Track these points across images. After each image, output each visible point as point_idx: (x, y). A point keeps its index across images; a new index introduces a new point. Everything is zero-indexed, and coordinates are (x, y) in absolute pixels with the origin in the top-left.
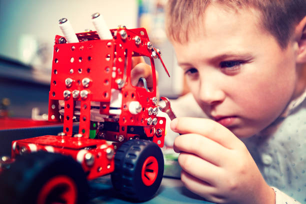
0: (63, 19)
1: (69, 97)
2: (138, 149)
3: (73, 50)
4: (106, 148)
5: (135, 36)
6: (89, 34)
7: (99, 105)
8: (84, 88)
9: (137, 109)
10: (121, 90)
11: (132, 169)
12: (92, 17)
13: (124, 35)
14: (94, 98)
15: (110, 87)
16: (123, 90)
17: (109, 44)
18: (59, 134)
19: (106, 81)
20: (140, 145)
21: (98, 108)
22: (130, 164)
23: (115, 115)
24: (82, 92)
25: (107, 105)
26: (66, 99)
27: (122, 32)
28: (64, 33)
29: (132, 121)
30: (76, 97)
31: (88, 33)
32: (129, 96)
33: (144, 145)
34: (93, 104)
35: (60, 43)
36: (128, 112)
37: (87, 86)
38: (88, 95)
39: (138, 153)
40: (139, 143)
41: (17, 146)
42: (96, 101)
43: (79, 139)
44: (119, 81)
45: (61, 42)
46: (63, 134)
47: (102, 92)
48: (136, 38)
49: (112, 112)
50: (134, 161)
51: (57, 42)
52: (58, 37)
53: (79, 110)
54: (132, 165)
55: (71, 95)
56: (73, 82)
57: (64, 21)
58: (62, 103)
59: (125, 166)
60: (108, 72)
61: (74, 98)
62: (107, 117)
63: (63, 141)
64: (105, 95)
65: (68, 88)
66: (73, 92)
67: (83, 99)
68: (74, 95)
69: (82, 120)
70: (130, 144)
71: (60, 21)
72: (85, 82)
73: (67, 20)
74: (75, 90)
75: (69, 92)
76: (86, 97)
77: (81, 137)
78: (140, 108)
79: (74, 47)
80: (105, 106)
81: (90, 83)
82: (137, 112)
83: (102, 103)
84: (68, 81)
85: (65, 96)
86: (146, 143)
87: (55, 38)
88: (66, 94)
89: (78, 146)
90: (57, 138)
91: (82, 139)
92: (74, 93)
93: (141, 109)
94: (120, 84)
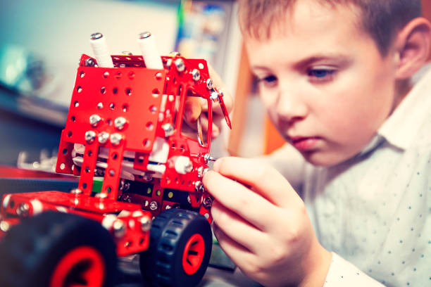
0: (97, 34)
1: (92, 140)
2: (178, 224)
3: (106, 77)
4: (141, 217)
5: (193, 69)
6: (129, 59)
7: (133, 156)
8: (117, 130)
9: (187, 167)
10: (167, 139)
11: (171, 253)
12: (139, 37)
13: (179, 66)
14: (128, 146)
15: (154, 133)
16: (171, 139)
17: (159, 75)
18: (73, 192)
19: (149, 124)
20: (182, 218)
21: (130, 160)
22: (167, 246)
23: (154, 172)
24: (112, 136)
25: (145, 157)
26: (87, 143)
27: (178, 62)
28: (95, 52)
29: (177, 183)
30: (103, 142)
31: (128, 57)
32: (178, 148)
33: (188, 219)
34: (127, 155)
35: (86, 64)
36: (173, 169)
37: (120, 128)
38: (121, 141)
39: (178, 231)
40: (180, 215)
41: (11, 202)
42: (130, 150)
43: (101, 200)
44: (167, 127)
45: (89, 64)
46: (78, 191)
47: (142, 139)
48: (195, 72)
49: (150, 167)
50: (173, 241)
51: (82, 64)
52: (85, 57)
53: (105, 161)
54: (171, 248)
55: (95, 138)
56: (101, 121)
57: (97, 36)
58: (79, 148)
59: (160, 249)
60: (153, 113)
61: (99, 143)
62: (143, 174)
63: (76, 202)
64: (145, 142)
65: (92, 127)
66: (100, 134)
67: (114, 146)
68: (100, 139)
69: (108, 175)
70: (168, 216)
71: (92, 35)
72: (119, 122)
73: (102, 36)
74: (103, 132)
75: (93, 134)
76: (117, 143)
77: (105, 198)
78: (189, 166)
79: (106, 74)
80: (142, 158)
81: (126, 125)
82: (185, 171)
83: (138, 153)
84: (95, 118)
85: (87, 139)
86: (190, 217)
87: (80, 57)
88: (89, 136)
89: (99, 209)
90: (68, 196)
91: (106, 201)
92: (102, 136)
93: (192, 168)
94: (167, 131)
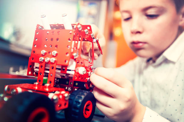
0: (43, 15)
1: (42, 61)
3: (48, 34)
4: (65, 94)
6: (57, 26)
7: (60, 68)
8: (53, 56)
9: (84, 72)
10: (75, 60)
12: (62, 16)
13: (79, 28)
14: (58, 63)
15: (69, 57)
16: (77, 60)
17: (71, 32)
18: (35, 83)
19: (67, 54)
20: (82, 95)
21: (59, 69)
22: (78, 102)
23: (69, 74)
24: (51, 59)
26: (40, 63)
27: (79, 26)
28: (43, 23)
29: (80, 78)
32: (80, 64)
34: (57, 67)
36: (78, 73)
37: (55, 56)
38: (55, 61)
41: (8, 88)
42: (59, 65)
43: (47, 87)
44: (74, 54)
45: (40, 28)
46: (37, 83)
48: (86, 30)
49: (68, 72)
51: (37, 28)
52: (38, 25)
53: (48, 70)
55: (44, 60)
56: (46, 53)
57: (43, 16)
58: (37, 65)
60: (69, 49)
62: (65, 75)
63: (36, 88)
64: (65, 61)
65: (42, 56)
67: (52, 63)
68: (46, 61)
69: (50, 76)
71: (41, 16)
72: (54, 53)
73: (45, 16)
75: (43, 58)
77: (49, 86)
79: (48, 32)
80: (64, 68)
81: (57, 54)
82: (83, 73)
83: (63, 66)
84: (43, 52)
85: (40, 60)
87: (36, 26)
88: (41, 59)
89: (46, 91)
90: (33, 85)
92: (46, 59)
93: (86, 72)
94: (75, 56)
